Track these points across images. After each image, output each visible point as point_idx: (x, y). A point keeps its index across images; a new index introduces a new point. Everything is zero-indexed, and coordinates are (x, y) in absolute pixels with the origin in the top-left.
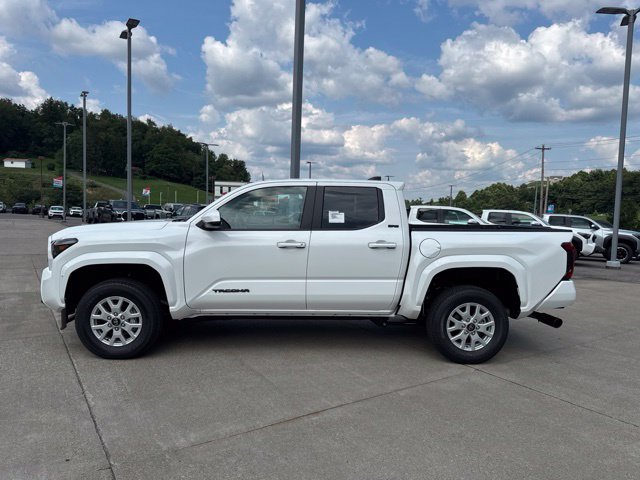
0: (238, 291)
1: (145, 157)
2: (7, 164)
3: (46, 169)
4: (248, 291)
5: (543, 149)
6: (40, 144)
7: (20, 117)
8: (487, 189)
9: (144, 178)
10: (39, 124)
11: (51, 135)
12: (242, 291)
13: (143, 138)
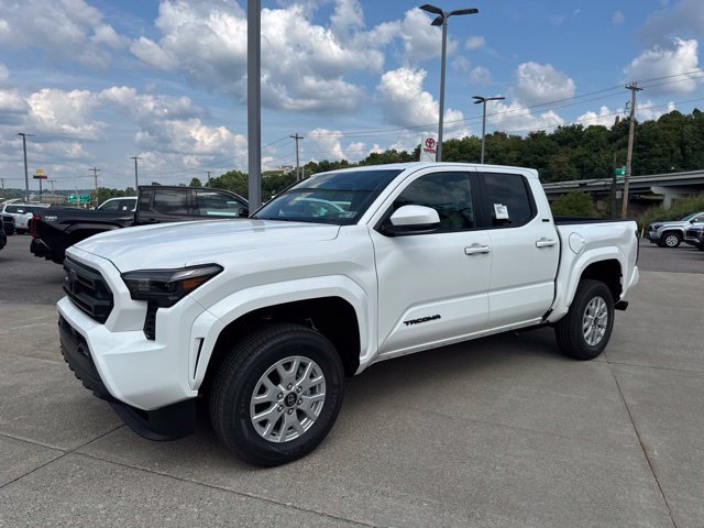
0: (428, 319)
4: (439, 317)
5: (297, 138)
8: (222, 177)
12: (434, 318)
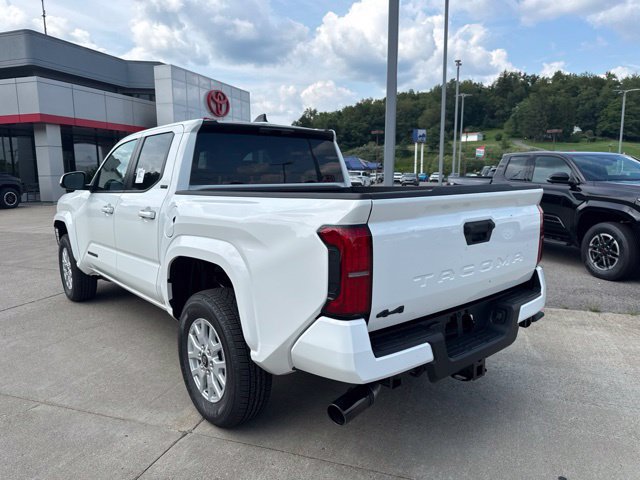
1: (599, 117)
2: (464, 139)
3: (494, 140)
6: (493, 117)
7: (477, 94)
9: (594, 140)
10: (492, 98)
11: (502, 107)
13: (598, 94)
